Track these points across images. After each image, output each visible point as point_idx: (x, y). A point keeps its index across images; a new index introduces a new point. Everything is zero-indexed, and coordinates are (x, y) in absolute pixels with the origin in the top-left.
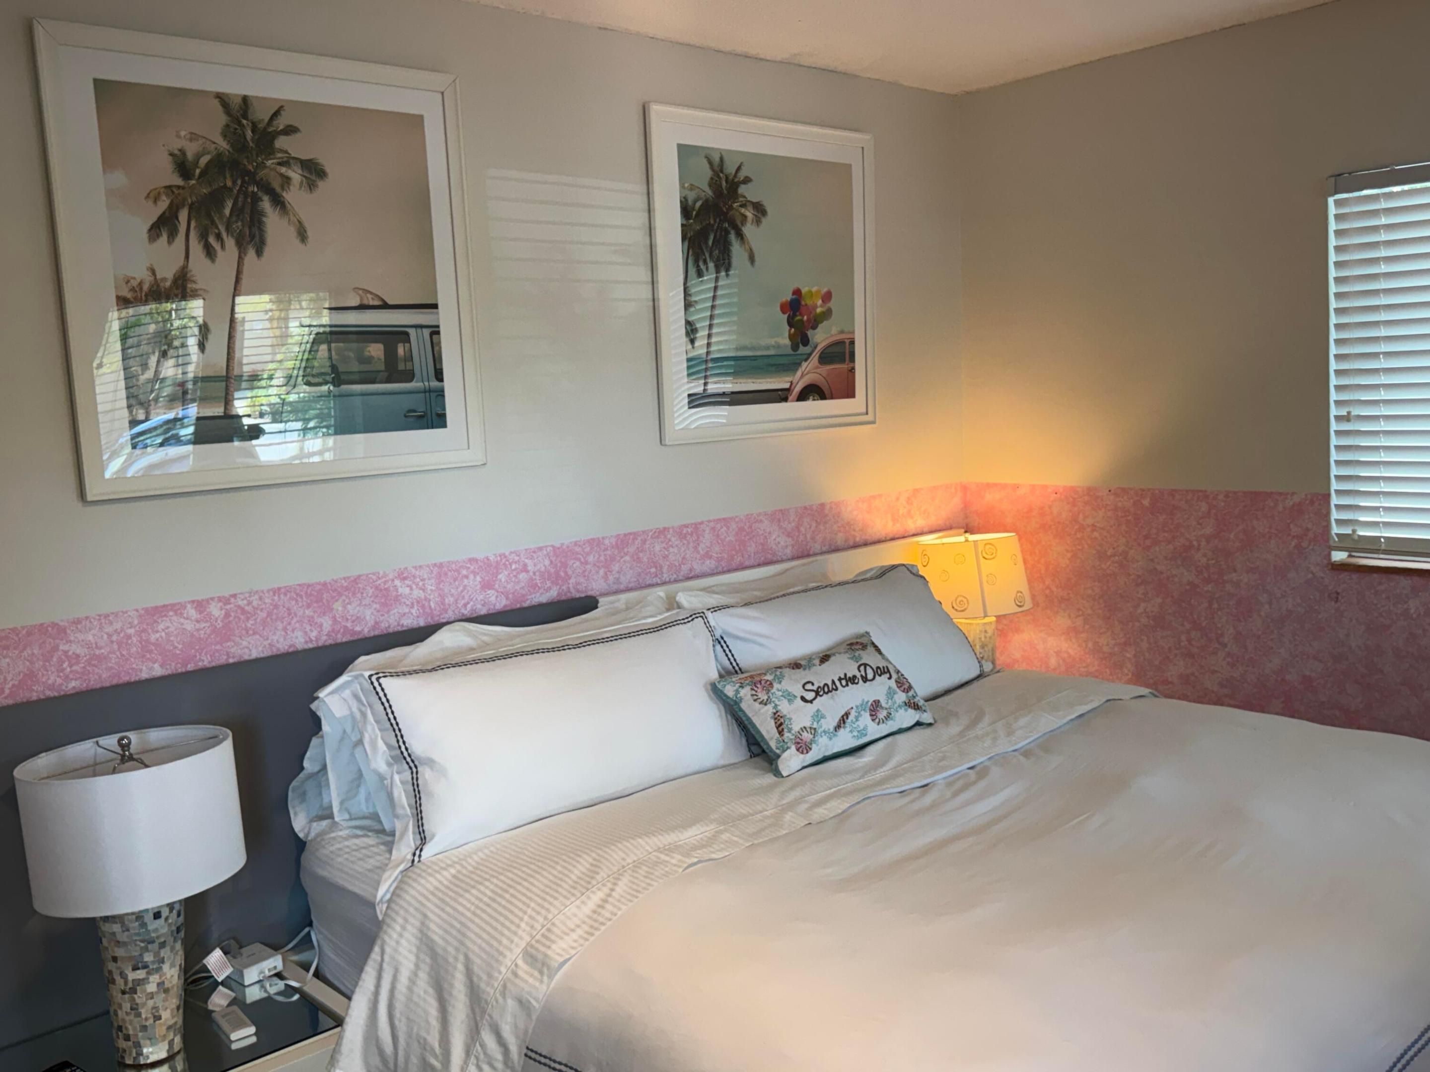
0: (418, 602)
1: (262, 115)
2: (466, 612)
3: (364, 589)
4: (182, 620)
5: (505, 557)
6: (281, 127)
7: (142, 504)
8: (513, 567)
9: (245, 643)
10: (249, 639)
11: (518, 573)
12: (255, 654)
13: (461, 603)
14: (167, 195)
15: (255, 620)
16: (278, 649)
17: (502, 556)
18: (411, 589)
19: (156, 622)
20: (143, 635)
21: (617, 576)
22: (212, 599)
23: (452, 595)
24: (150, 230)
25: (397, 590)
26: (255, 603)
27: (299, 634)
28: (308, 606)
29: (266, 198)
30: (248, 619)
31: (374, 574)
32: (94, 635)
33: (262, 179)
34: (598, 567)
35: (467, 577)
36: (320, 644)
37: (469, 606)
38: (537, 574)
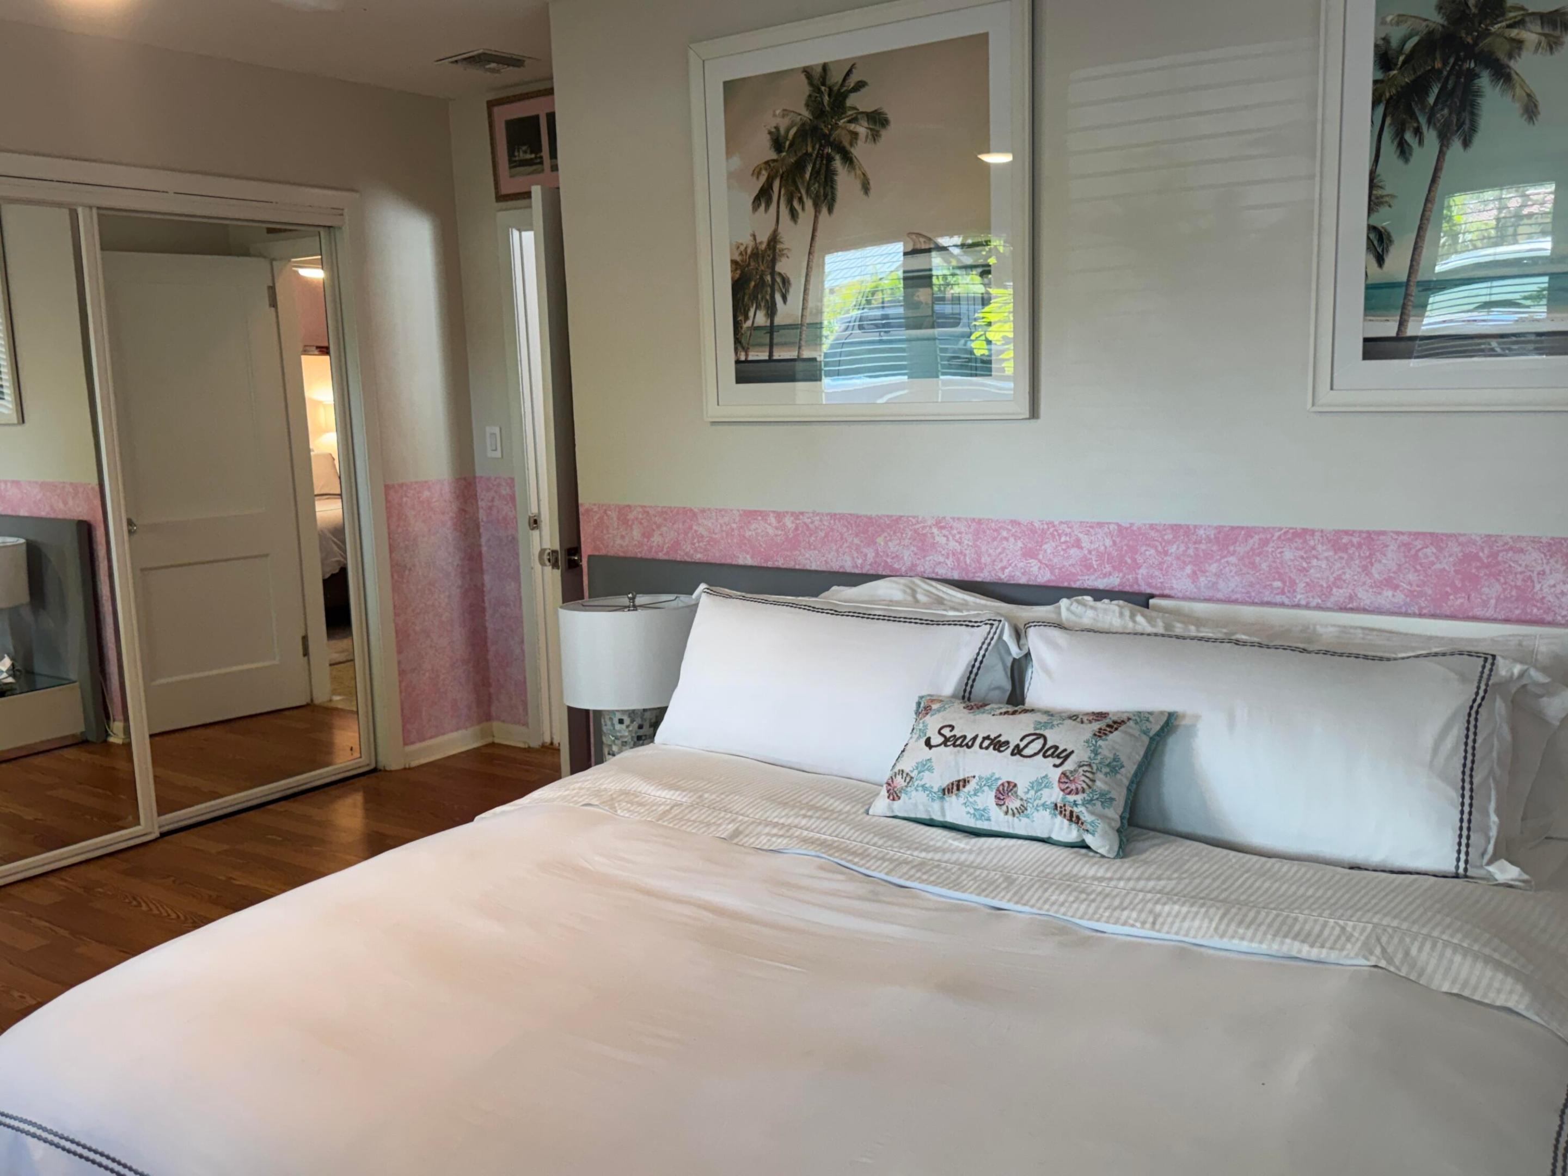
0: (954, 554)
1: (836, 77)
2: (1003, 577)
3: (903, 530)
4: (767, 525)
5: (1054, 526)
6: (852, 85)
7: (742, 427)
8: (1063, 539)
9: (807, 555)
10: (811, 552)
11: (1068, 547)
12: (814, 567)
13: (999, 566)
14: (766, 169)
15: (816, 537)
16: (832, 567)
17: (1050, 524)
18: (948, 540)
19: (749, 522)
20: (741, 530)
21: (1214, 579)
22: (787, 512)
23: (989, 555)
24: (754, 202)
25: (934, 538)
26: (817, 523)
27: (848, 558)
28: (857, 535)
29: (838, 157)
30: (811, 535)
31: (914, 517)
32: (713, 523)
33: (835, 140)
34: (1184, 562)
35: (1006, 539)
36: (864, 571)
37: (1007, 571)
38: (1093, 553)
